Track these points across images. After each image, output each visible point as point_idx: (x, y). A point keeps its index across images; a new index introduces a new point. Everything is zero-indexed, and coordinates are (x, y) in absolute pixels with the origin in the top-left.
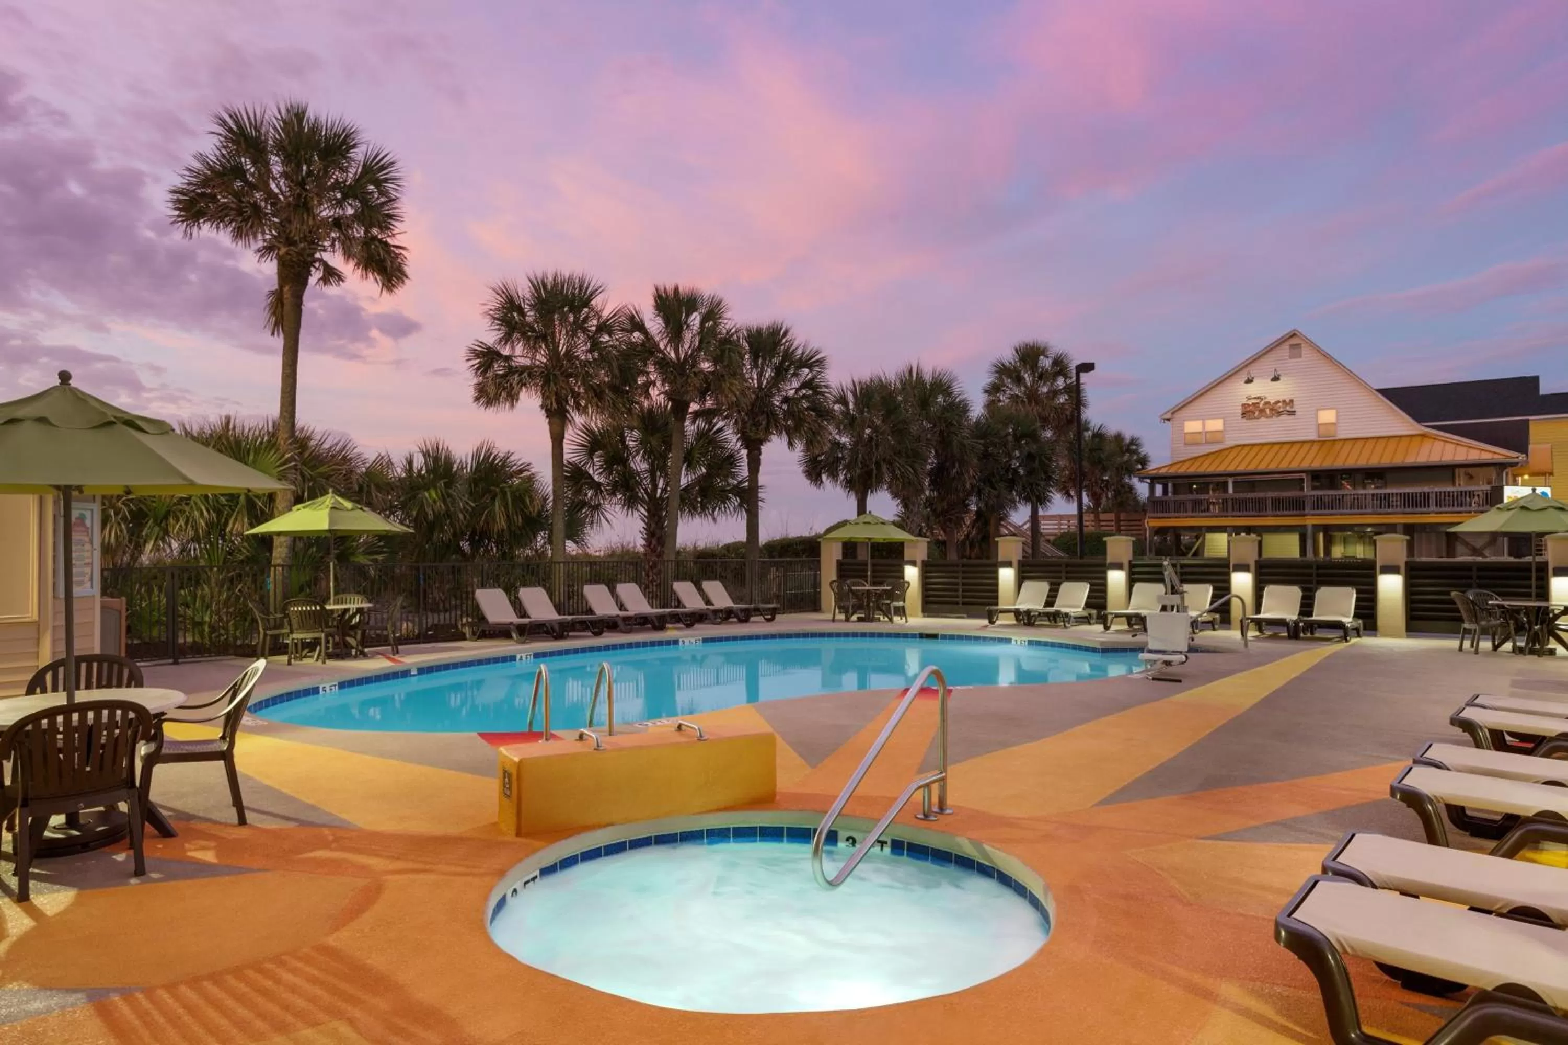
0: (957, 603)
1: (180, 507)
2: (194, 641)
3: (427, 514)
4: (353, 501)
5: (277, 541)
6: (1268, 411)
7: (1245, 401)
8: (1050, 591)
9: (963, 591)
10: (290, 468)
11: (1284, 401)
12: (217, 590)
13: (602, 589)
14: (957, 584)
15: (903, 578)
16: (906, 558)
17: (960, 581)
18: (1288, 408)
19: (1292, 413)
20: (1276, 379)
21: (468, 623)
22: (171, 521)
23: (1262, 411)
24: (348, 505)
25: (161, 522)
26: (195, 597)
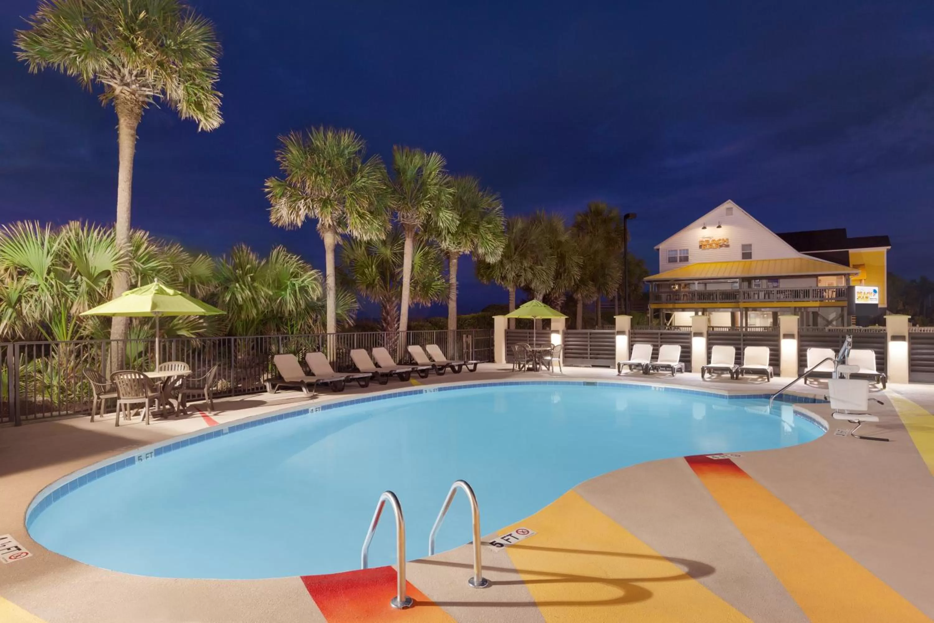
0: (587, 358)
1: (31, 293)
2: (43, 400)
3: (237, 299)
4: (175, 289)
5: (114, 321)
6: (714, 245)
7: (701, 239)
8: (653, 350)
9: (590, 350)
10: (123, 262)
11: (723, 239)
12: (65, 359)
13: (363, 352)
14: (587, 345)
15: (550, 342)
16: (552, 329)
17: (589, 343)
18: (725, 243)
19: (727, 246)
20: (719, 227)
21: (268, 380)
22: (24, 304)
23: (711, 245)
24: (171, 291)
25: (16, 304)
26: (46, 365)
